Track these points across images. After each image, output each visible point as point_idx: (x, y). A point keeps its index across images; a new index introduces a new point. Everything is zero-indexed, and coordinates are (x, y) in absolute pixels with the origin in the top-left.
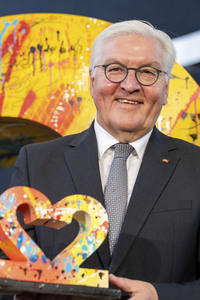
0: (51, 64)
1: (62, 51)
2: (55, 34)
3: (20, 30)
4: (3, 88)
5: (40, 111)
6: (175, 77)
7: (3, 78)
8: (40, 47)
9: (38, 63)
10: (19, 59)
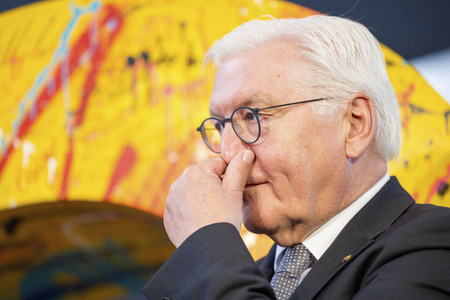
0: (168, 90)
1: (191, 62)
2: (176, 30)
3: (104, 22)
4: (71, 141)
5: (147, 185)
6: (421, 110)
7: (72, 120)
8: (145, 56)
9: (142, 88)
10: (103, 81)
